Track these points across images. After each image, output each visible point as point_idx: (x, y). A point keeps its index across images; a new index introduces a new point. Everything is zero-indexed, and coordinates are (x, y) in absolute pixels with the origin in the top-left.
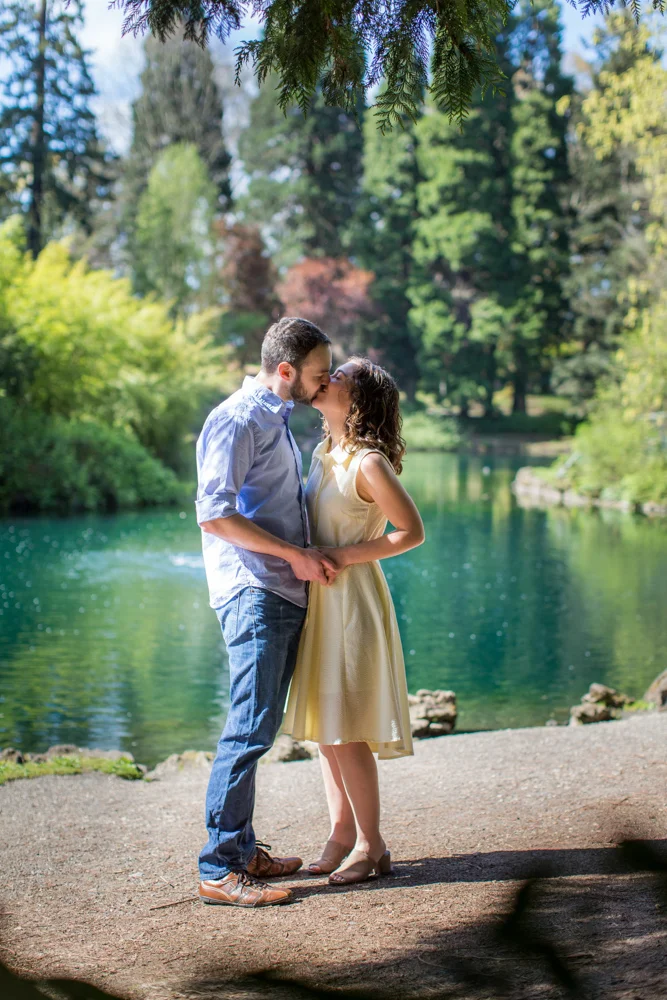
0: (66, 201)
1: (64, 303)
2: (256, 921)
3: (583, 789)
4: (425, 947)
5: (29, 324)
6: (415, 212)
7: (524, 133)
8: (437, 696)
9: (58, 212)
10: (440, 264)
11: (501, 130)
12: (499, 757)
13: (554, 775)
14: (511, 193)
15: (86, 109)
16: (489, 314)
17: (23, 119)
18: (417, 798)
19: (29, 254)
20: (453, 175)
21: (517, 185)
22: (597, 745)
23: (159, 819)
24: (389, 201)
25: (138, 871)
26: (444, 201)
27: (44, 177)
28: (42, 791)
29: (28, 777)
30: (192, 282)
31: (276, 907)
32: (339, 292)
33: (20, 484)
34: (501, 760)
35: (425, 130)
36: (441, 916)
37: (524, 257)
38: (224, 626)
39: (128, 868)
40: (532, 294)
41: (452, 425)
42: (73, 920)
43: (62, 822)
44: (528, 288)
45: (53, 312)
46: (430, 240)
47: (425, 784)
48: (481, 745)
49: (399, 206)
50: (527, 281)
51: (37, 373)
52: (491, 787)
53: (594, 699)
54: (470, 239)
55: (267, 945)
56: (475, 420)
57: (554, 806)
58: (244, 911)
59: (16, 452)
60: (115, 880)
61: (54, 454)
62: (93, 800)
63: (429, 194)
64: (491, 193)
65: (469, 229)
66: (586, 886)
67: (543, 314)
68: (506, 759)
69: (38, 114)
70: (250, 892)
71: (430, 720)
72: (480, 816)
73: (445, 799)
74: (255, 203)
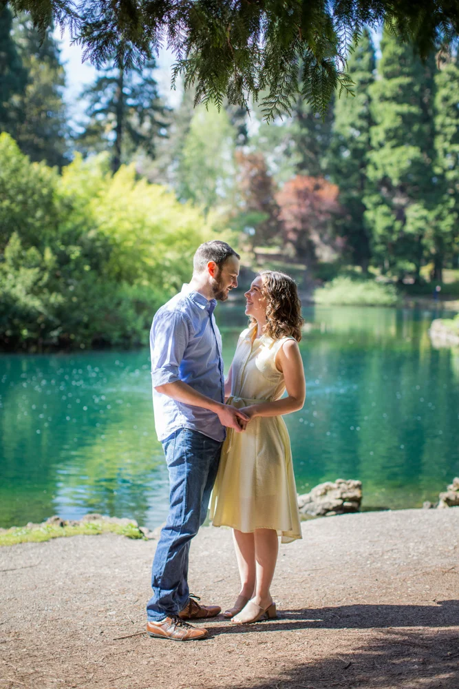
0: (137, 138)
1: (131, 208)
2: (180, 652)
3: (426, 559)
4: (284, 677)
5: (105, 222)
6: (369, 146)
7: (442, 92)
8: (349, 484)
9: (132, 146)
10: (385, 181)
11: (427, 91)
12: (377, 532)
13: (409, 548)
14: (434, 134)
15: (151, 78)
16: (418, 215)
17: (110, 85)
18: (314, 561)
19: (108, 175)
20: (395, 121)
21: (438, 128)
22: (446, 525)
23: (140, 571)
24: (352, 139)
25: (114, 610)
26: (388, 139)
27: (123, 122)
28: (72, 547)
29: (66, 536)
30: (220, 192)
31: (195, 641)
32: (318, 199)
33: (99, 328)
34: (378, 534)
35: (375, 92)
36: (302, 654)
37: (442, 177)
38: (166, 452)
39: (108, 608)
40: (448, 201)
41: (393, 289)
42: (61, 645)
43: (77, 571)
44: (445, 197)
45: (124, 215)
46: (379, 165)
47: (322, 551)
48: (368, 522)
49: (358, 142)
50: (445, 192)
51: (112, 255)
52: (364, 555)
53: (456, 489)
54: (406, 164)
55: (181, 670)
56: (408, 286)
57: (403, 571)
58: (174, 643)
59: (96, 307)
60: (97, 616)
61: (121, 308)
62: (102, 555)
63: (378, 134)
64: (420, 134)
65: (405, 158)
66: (406, 635)
67: (455, 215)
68: (382, 534)
69: (120, 82)
70: (180, 631)
71: (344, 500)
72: (352, 577)
73: (332, 563)
74: (263, 140)
